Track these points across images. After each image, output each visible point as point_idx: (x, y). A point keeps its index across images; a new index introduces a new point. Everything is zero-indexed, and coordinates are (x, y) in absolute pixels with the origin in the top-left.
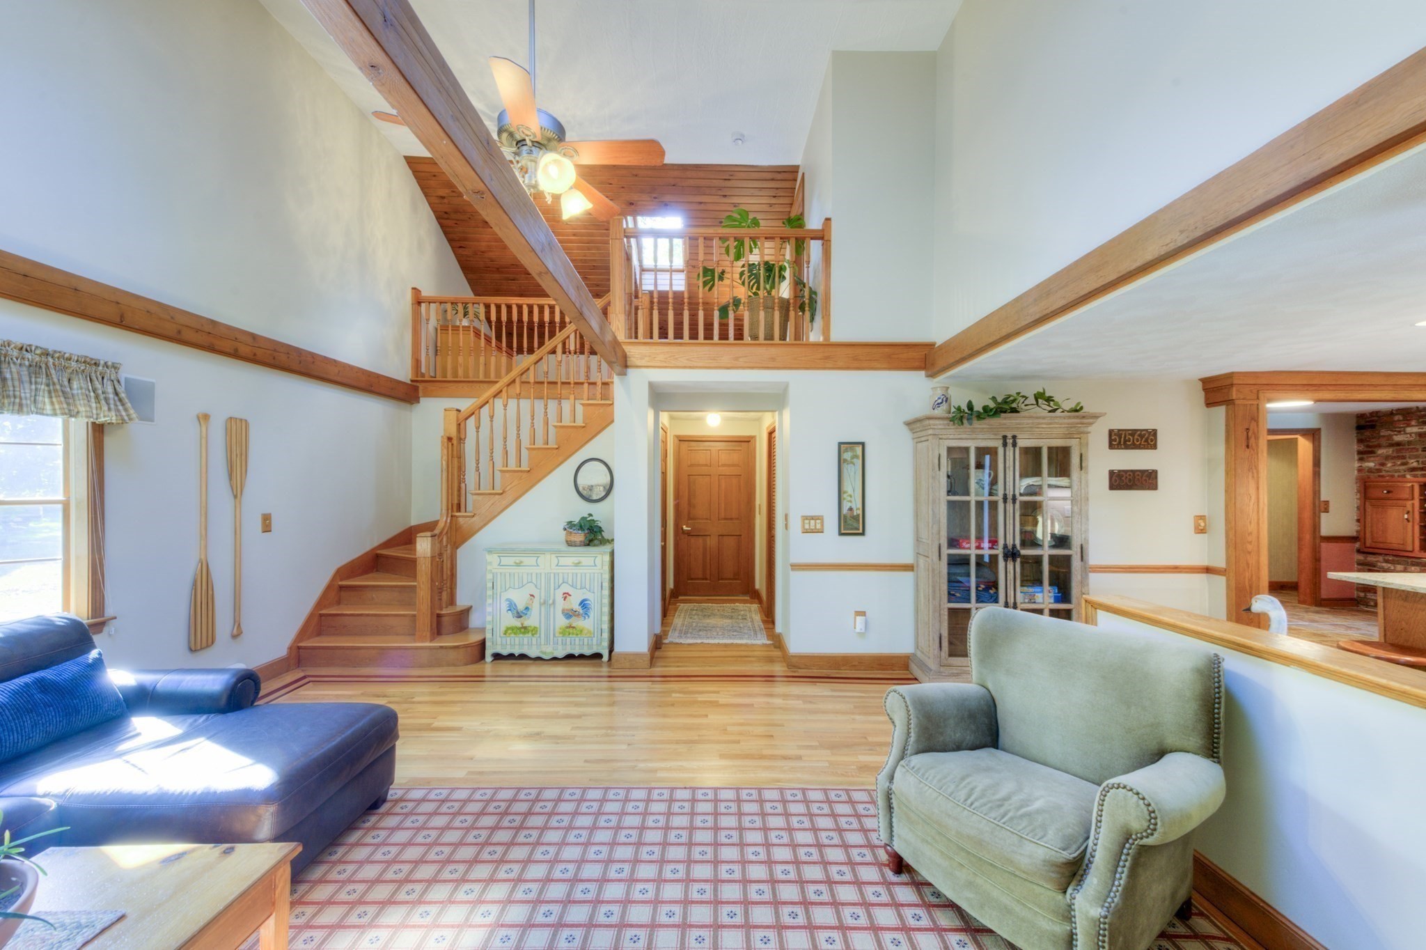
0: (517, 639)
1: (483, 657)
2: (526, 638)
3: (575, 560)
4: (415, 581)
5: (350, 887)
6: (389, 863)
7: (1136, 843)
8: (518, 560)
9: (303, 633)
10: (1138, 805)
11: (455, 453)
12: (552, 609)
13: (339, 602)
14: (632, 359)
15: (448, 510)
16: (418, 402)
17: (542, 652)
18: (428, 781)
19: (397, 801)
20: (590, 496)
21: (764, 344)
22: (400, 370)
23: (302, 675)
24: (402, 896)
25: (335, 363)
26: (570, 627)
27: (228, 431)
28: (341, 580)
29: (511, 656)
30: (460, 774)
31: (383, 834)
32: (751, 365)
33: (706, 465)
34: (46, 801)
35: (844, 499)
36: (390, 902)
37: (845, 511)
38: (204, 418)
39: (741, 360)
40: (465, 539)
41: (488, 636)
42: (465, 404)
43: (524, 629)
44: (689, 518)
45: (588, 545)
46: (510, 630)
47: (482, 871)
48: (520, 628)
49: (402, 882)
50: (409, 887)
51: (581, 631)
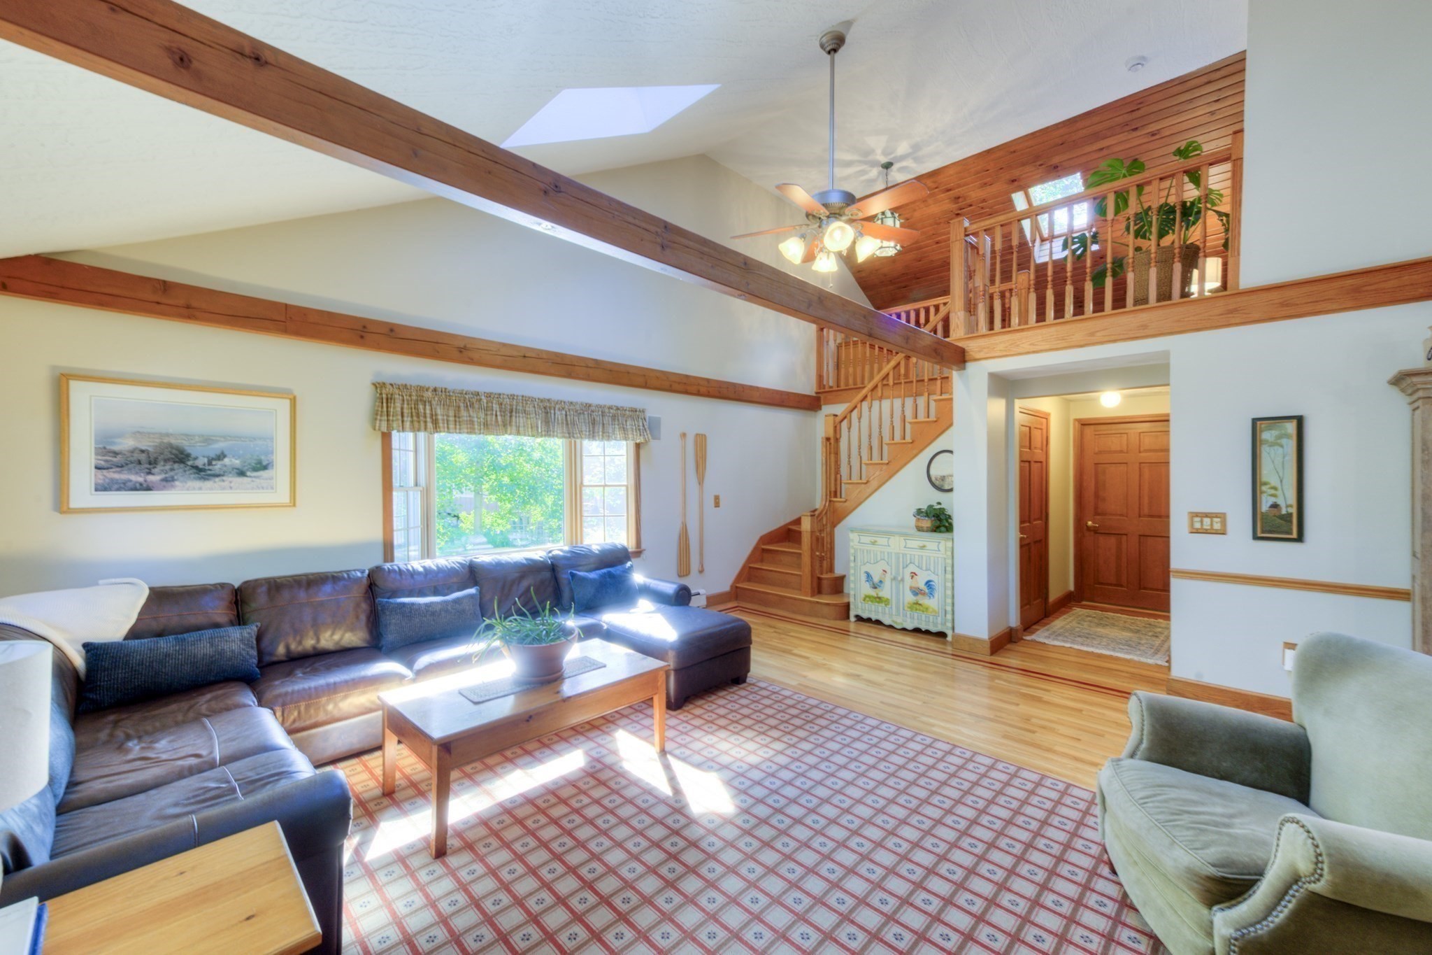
0: (873, 607)
1: (848, 617)
2: (880, 607)
3: (921, 544)
4: (800, 549)
5: (710, 714)
6: (732, 711)
7: (1305, 886)
8: (873, 539)
9: (739, 578)
10: (1305, 844)
11: (832, 450)
12: (901, 586)
13: (762, 561)
14: (971, 353)
15: (826, 495)
16: (820, 409)
17: (893, 621)
18: (774, 681)
19: (751, 684)
20: (943, 486)
21: (1156, 307)
22: (806, 386)
23: (736, 605)
24: (731, 728)
25: (757, 389)
26: (917, 603)
27: (696, 442)
28: (764, 544)
29: (869, 620)
30: (794, 683)
31: (736, 697)
32: (1113, 338)
33: (1121, 452)
34: (604, 624)
35: (1262, 492)
36: (724, 728)
37: (1265, 507)
38: (684, 435)
39: (1098, 334)
40: (840, 520)
41: (852, 600)
42: (840, 409)
43: (879, 599)
44: (1097, 514)
45: (935, 531)
46: (867, 598)
47: (775, 733)
48: (876, 598)
49: (733, 722)
50: (736, 725)
51: (927, 609)
